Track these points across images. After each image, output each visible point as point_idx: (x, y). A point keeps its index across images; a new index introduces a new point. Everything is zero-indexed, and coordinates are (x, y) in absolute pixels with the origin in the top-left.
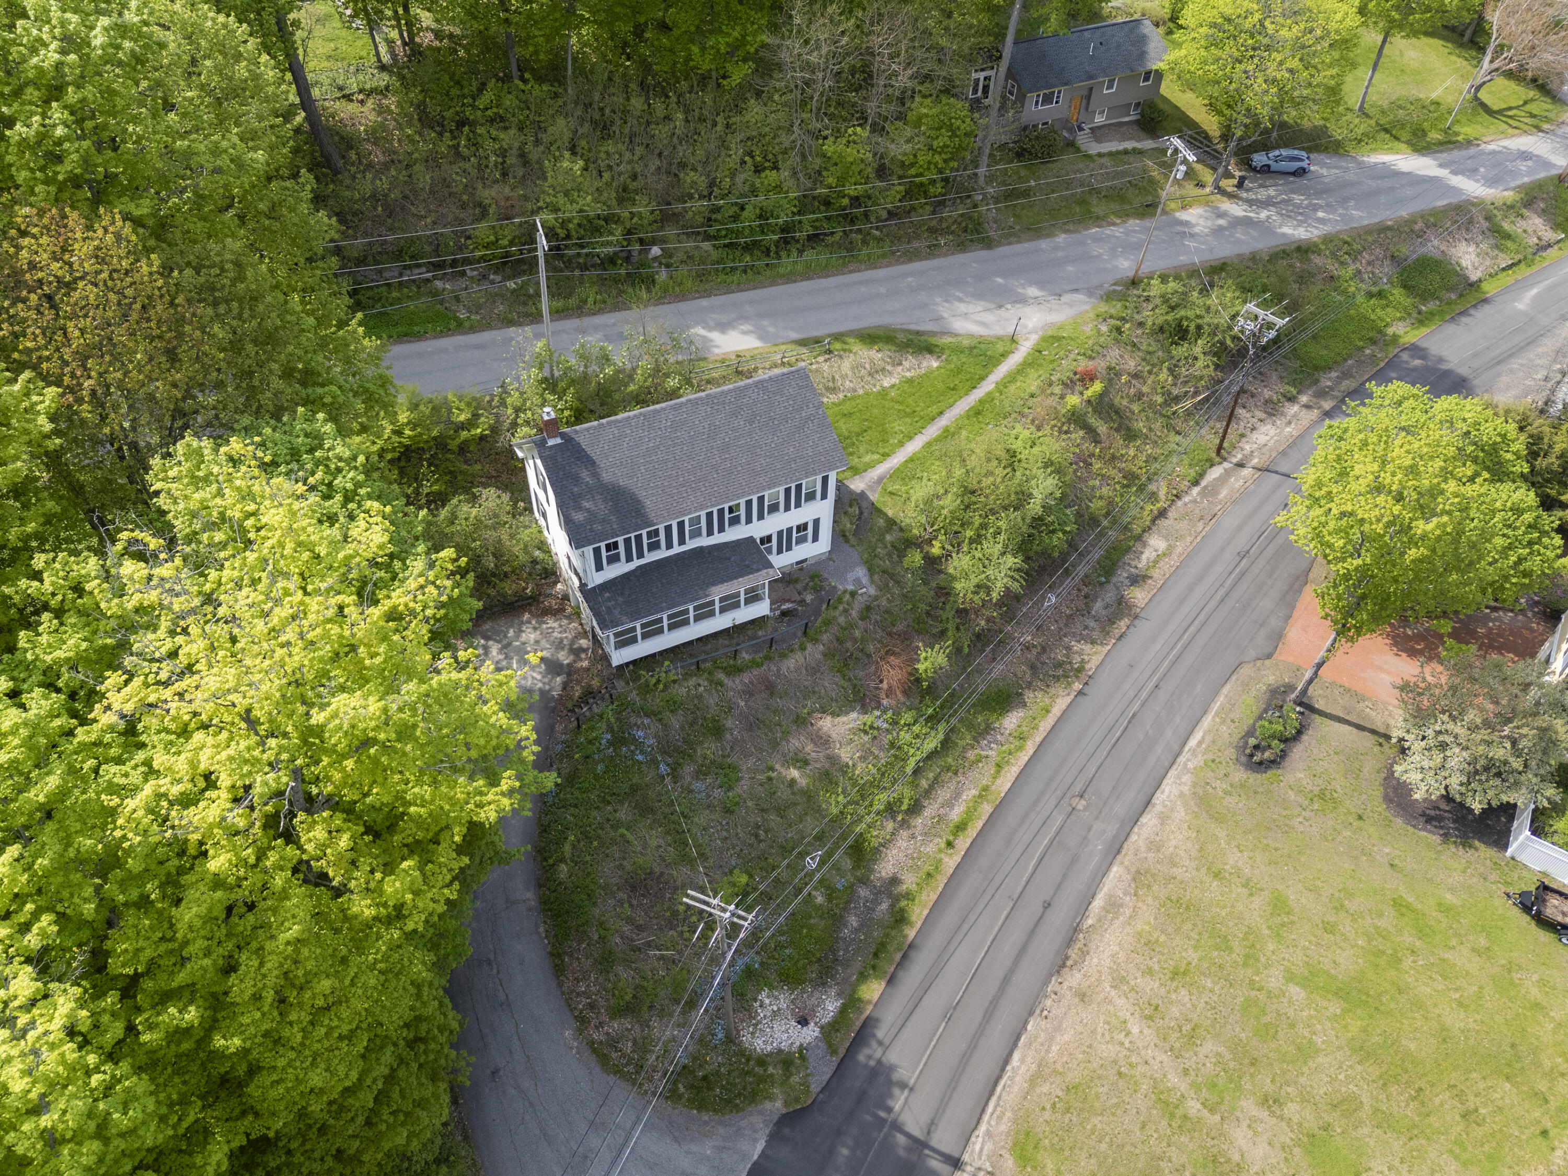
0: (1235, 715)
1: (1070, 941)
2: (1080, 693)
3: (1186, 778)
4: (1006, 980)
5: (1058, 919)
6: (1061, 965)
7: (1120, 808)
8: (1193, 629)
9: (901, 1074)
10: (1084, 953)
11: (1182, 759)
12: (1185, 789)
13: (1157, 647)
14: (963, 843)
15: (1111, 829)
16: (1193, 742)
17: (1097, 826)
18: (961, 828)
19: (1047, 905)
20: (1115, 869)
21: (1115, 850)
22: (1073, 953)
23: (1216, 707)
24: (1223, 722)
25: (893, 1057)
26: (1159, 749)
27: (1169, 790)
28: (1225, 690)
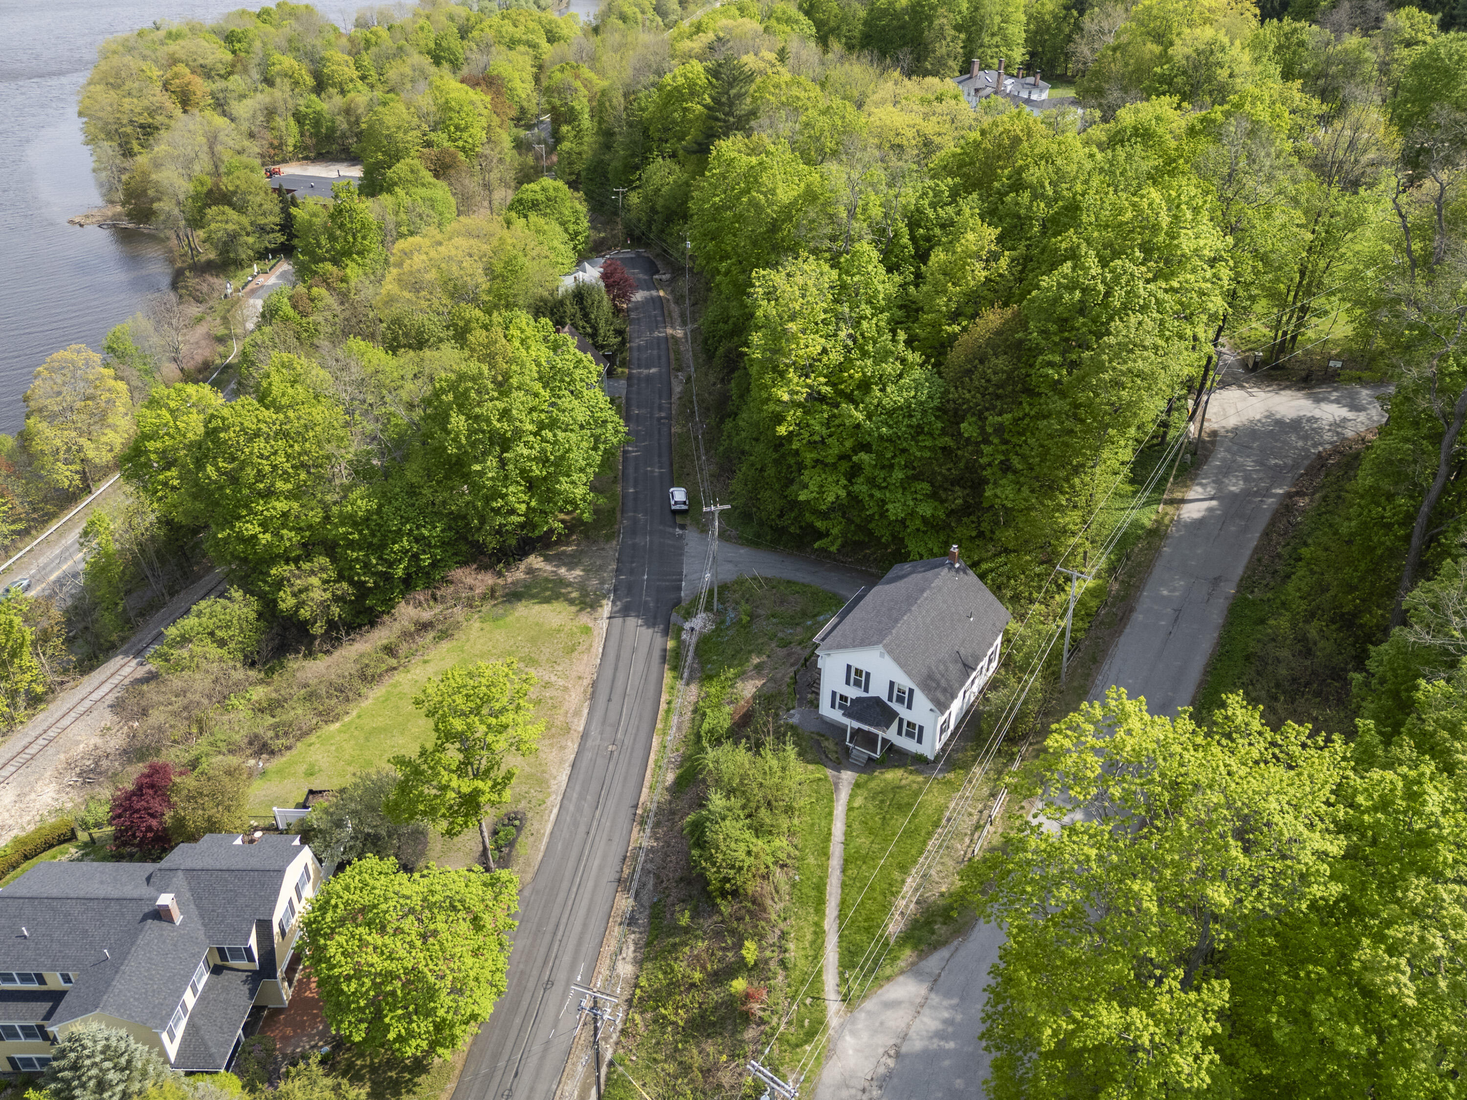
0: (531, 839)
1: (593, 694)
2: (636, 807)
3: (554, 788)
4: (616, 669)
5: (602, 698)
6: (594, 684)
7: (588, 755)
8: (574, 889)
9: (644, 629)
10: (585, 691)
11: (559, 798)
12: (553, 782)
13: (597, 863)
14: (663, 706)
15: (589, 743)
16: (555, 811)
17: (598, 742)
18: (668, 711)
19: (609, 700)
20: (581, 729)
21: (584, 736)
22: (590, 690)
23: (545, 840)
24: (538, 831)
25: (650, 631)
26: (575, 795)
27: (563, 778)
28: (541, 854)
